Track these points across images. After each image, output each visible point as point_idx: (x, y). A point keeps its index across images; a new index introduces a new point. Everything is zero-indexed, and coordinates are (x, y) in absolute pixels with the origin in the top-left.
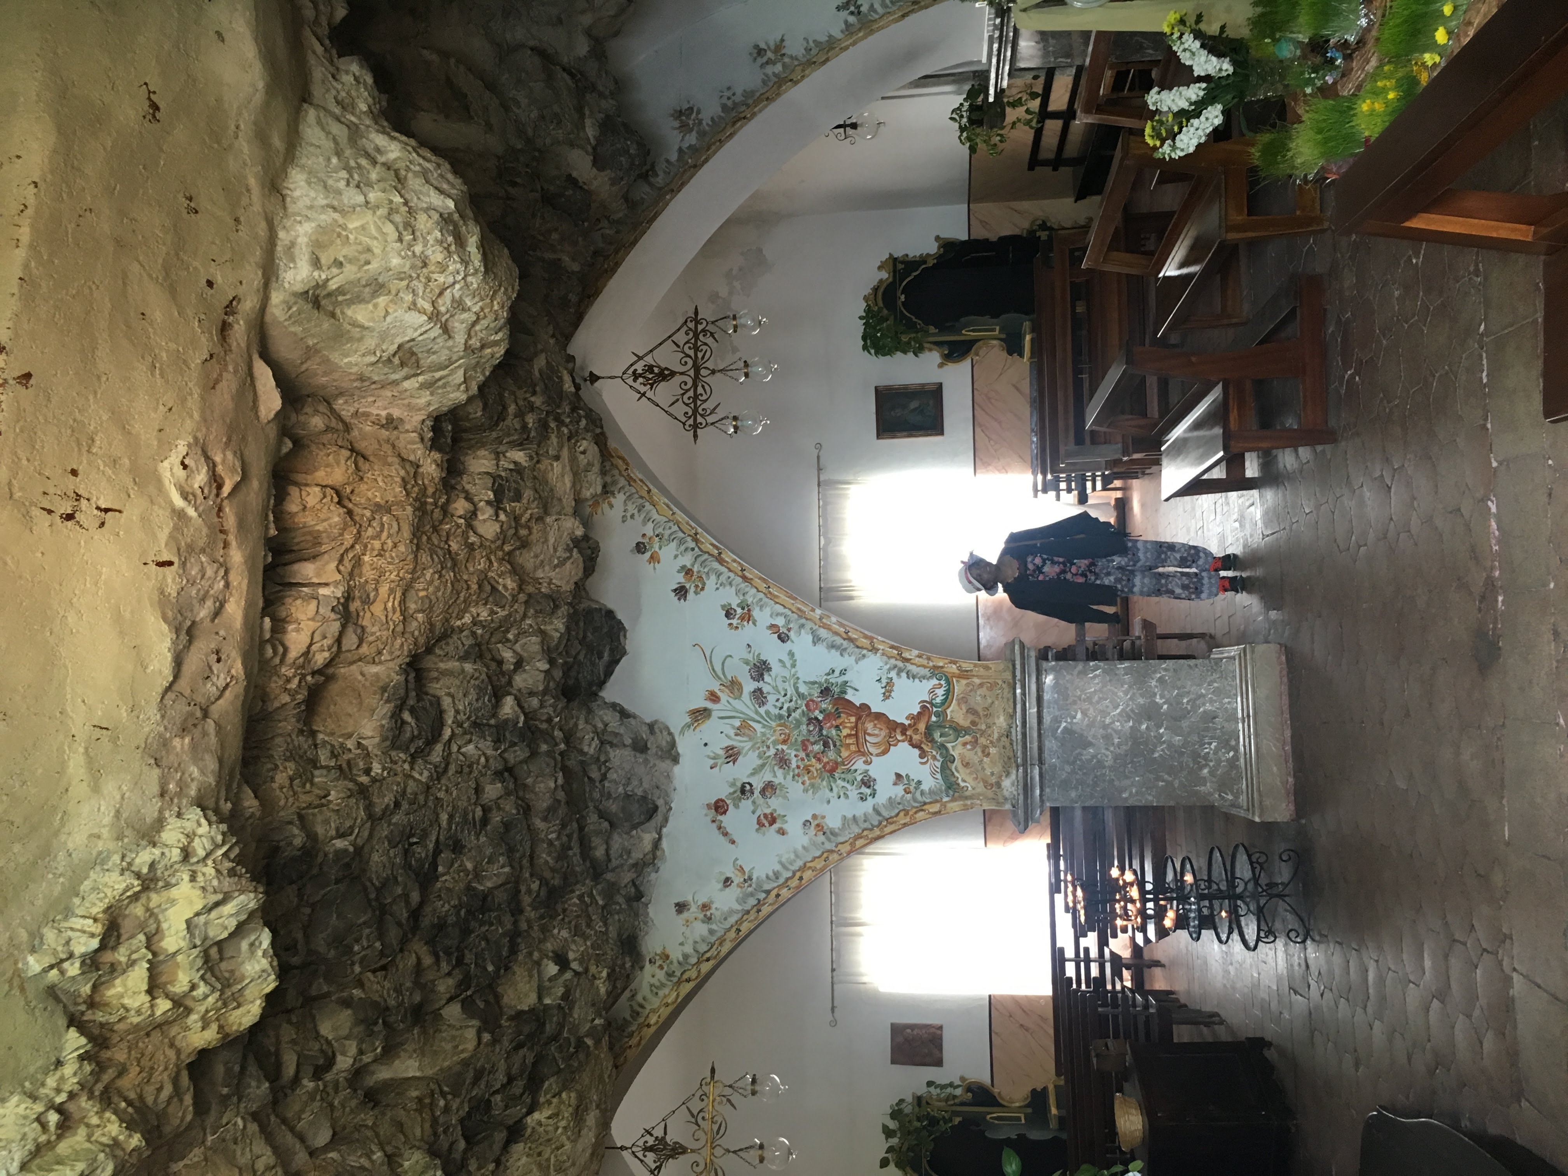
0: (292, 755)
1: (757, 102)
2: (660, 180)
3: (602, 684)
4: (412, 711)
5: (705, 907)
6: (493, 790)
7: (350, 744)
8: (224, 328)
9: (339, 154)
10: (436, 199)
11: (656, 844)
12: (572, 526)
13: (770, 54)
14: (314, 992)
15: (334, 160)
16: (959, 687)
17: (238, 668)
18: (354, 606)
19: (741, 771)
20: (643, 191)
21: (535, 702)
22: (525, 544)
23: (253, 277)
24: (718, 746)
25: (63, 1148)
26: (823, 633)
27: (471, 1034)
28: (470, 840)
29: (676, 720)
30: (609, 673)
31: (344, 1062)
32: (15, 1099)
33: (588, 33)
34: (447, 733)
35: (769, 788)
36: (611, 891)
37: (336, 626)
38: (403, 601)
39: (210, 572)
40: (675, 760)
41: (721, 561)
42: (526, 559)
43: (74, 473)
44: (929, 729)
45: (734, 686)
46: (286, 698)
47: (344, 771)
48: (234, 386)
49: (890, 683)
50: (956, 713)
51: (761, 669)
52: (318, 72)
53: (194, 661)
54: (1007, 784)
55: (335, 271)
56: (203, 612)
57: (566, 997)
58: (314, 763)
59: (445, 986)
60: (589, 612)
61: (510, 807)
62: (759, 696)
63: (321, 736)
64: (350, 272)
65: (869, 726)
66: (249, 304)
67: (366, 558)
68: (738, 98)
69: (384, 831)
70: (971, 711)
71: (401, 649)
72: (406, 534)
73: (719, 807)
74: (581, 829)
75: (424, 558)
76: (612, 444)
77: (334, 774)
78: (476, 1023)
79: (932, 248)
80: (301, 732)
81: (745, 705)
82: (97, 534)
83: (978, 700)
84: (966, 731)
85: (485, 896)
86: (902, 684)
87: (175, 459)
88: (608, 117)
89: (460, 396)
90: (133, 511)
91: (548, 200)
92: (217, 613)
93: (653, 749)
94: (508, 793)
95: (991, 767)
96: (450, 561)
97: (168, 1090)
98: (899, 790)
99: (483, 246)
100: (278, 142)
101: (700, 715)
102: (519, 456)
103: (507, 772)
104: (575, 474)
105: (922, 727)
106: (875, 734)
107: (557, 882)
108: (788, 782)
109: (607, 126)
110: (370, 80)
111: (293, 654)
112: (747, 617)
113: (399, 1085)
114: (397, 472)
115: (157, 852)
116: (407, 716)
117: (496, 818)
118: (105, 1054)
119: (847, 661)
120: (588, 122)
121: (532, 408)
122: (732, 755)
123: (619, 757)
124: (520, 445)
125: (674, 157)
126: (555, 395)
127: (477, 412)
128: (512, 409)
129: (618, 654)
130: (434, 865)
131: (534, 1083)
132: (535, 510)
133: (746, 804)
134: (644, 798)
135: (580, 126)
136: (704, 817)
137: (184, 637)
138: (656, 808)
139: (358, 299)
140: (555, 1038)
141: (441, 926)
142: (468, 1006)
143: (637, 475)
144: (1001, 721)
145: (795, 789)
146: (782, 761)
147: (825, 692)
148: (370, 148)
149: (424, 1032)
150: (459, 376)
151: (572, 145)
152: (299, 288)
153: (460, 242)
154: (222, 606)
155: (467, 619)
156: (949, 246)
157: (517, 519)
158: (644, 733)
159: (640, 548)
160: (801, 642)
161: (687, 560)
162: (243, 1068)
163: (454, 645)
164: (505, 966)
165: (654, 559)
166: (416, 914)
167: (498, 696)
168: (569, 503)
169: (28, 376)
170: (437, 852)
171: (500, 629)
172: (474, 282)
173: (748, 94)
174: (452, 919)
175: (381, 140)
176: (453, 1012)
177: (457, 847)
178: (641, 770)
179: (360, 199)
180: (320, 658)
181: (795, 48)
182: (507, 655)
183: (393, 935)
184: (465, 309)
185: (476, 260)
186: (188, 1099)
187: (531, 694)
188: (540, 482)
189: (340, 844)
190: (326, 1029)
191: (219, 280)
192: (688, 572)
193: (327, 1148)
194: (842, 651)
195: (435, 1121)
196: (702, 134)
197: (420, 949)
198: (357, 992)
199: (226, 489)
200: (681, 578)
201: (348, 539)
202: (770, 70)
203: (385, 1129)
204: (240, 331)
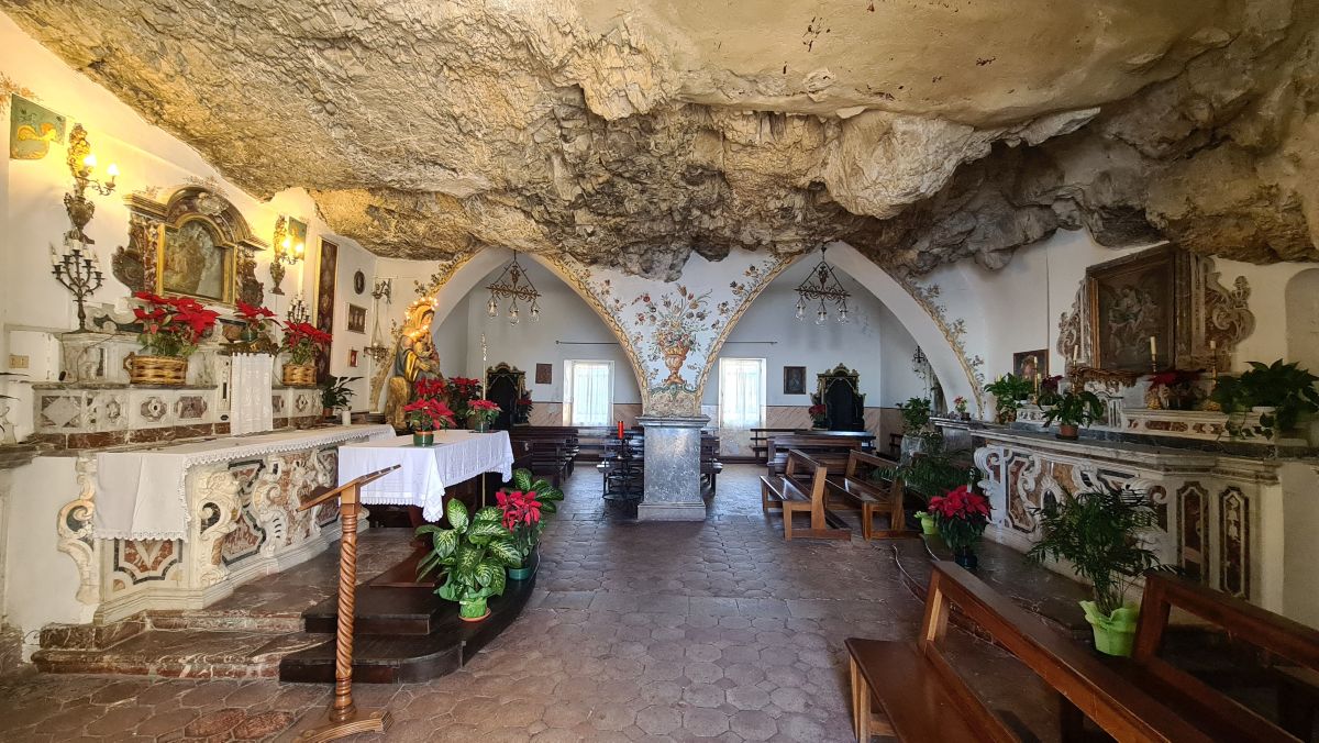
0: (691, 124)
1: (939, 321)
2: (908, 279)
3: (698, 251)
4: (702, 173)
5: (608, 292)
6: (664, 206)
7: (691, 147)
8: (881, 94)
9: (951, 143)
10: (926, 184)
11: (633, 273)
12: (767, 240)
13: (959, 327)
14: (594, 134)
15: (948, 141)
16: (692, 396)
17: (735, 101)
18: (749, 149)
19: (661, 308)
20: (904, 272)
21: (696, 224)
22: (762, 220)
23: (901, 107)
24: (671, 299)
25: (556, 34)
26: (715, 342)
27: (569, 198)
28: (645, 197)
29: (682, 282)
30: (702, 254)
31: (566, 146)
32: (576, 13)
33: (979, 250)
34: (690, 187)
35: (653, 318)
36: (616, 254)
37: (743, 142)
38: (748, 169)
39: (777, 89)
40: (666, 281)
41: (746, 302)
42: (755, 221)
43: (828, 31)
44: (676, 383)
45: (695, 306)
46: (716, 121)
47: (681, 146)
48: (854, 98)
49: (694, 368)
50: (682, 394)
51: (701, 317)
52: (987, 135)
53: (742, 83)
54: (654, 413)
55: (900, 141)
56: (761, 87)
57: (579, 236)
58: (686, 133)
59: (589, 187)
60: (728, 246)
61: (656, 213)
62: (691, 315)
63: (695, 135)
64: (899, 148)
65: (677, 359)
66: (889, 104)
67: (769, 154)
68: (941, 313)
69: (655, 161)
70: (682, 401)
71: (728, 167)
72: (777, 171)
73: (647, 299)
74: (641, 242)
75: (765, 179)
76: (796, 257)
77: (681, 141)
78: (573, 200)
79: (861, 392)
80: (699, 127)
81: (687, 310)
82: (801, 42)
83: (686, 403)
84: (675, 398)
85: (622, 203)
86: (694, 373)
87: (828, 74)
88: (941, 258)
89: (834, 193)
90: (809, 57)
91: (908, 233)
92: (759, 92)
93: (671, 272)
94: (662, 212)
95: (660, 407)
96: (761, 188)
97: (571, 76)
98: (652, 370)
99: (904, 204)
100: (960, 117)
101: (684, 292)
102: (799, 218)
103: (671, 211)
104: (788, 242)
105: (677, 380)
106: (674, 362)
107: (623, 232)
108: (656, 326)
109: (937, 258)
110: (980, 157)
111: (734, 123)
112: (723, 312)
113: (552, 168)
114: (804, 167)
115: (667, 69)
116: (699, 171)
117: (652, 207)
118: (588, 50)
119: (704, 351)
120: (940, 250)
121: (820, 223)
122: (667, 304)
123: (668, 259)
124: (804, 219)
125: (918, 286)
126: (824, 233)
127: (823, 200)
128: (822, 215)
129: (710, 258)
130: (638, 182)
131: (547, 223)
132: (777, 224)
133: (648, 309)
134: (652, 268)
135: (938, 246)
136: (642, 292)
137: (751, 78)
138: (647, 273)
139: (886, 151)
140: (563, 231)
141: (613, 186)
142: (581, 196)
143: (783, 267)
144: (678, 412)
145: (653, 329)
146: (664, 325)
147: (692, 342)
148: (951, 157)
149: (572, 179)
150: (843, 193)
151: (932, 242)
152: (894, 126)
153: (906, 195)
154: (761, 94)
155: (736, 196)
156: (861, 399)
157: (774, 217)
158: (677, 269)
159: (752, 268)
160: (712, 333)
161: (747, 287)
162: (570, 106)
163: (725, 191)
164: (594, 211)
165: (748, 274)
166: (620, 175)
167: (702, 209)
168: (778, 238)
169: (873, 10)
170: (641, 183)
171: (729, 208)
172: (888, 201)
173: (943, 317)
174: (615, 190)
175: (954, 162)
176: (578, 190)
177: (643, 192)
178: (663, 267)
179: (930, 152)
180: (729, 135)
181: (961, 338)
182: (718, 212)
183: (614, 166)
184: (875, 196)
185: (896, 202)
186: (565, 84)
187: (700, 222)
188: (786, 227)
189: (653, 144)
190: (580, 139)
191: (903, 91)
192: (742, 288)
193: (534, 140)
194: (708, 350)
195: (538, 183)
196: (927, 298)
197: (605, 176)
198: (592, 152)
199: (812, 96)
200: (739, 285)
201: (778, 147)
202: (953, 326)
203: (538, 164)
204: (877, 100)
